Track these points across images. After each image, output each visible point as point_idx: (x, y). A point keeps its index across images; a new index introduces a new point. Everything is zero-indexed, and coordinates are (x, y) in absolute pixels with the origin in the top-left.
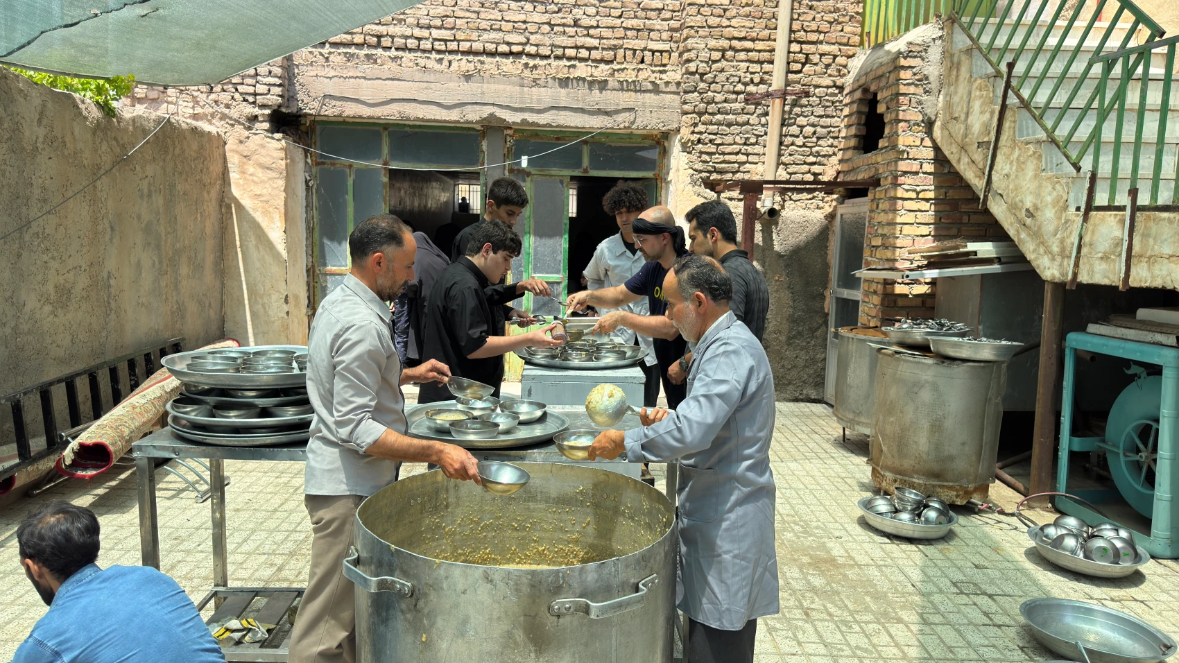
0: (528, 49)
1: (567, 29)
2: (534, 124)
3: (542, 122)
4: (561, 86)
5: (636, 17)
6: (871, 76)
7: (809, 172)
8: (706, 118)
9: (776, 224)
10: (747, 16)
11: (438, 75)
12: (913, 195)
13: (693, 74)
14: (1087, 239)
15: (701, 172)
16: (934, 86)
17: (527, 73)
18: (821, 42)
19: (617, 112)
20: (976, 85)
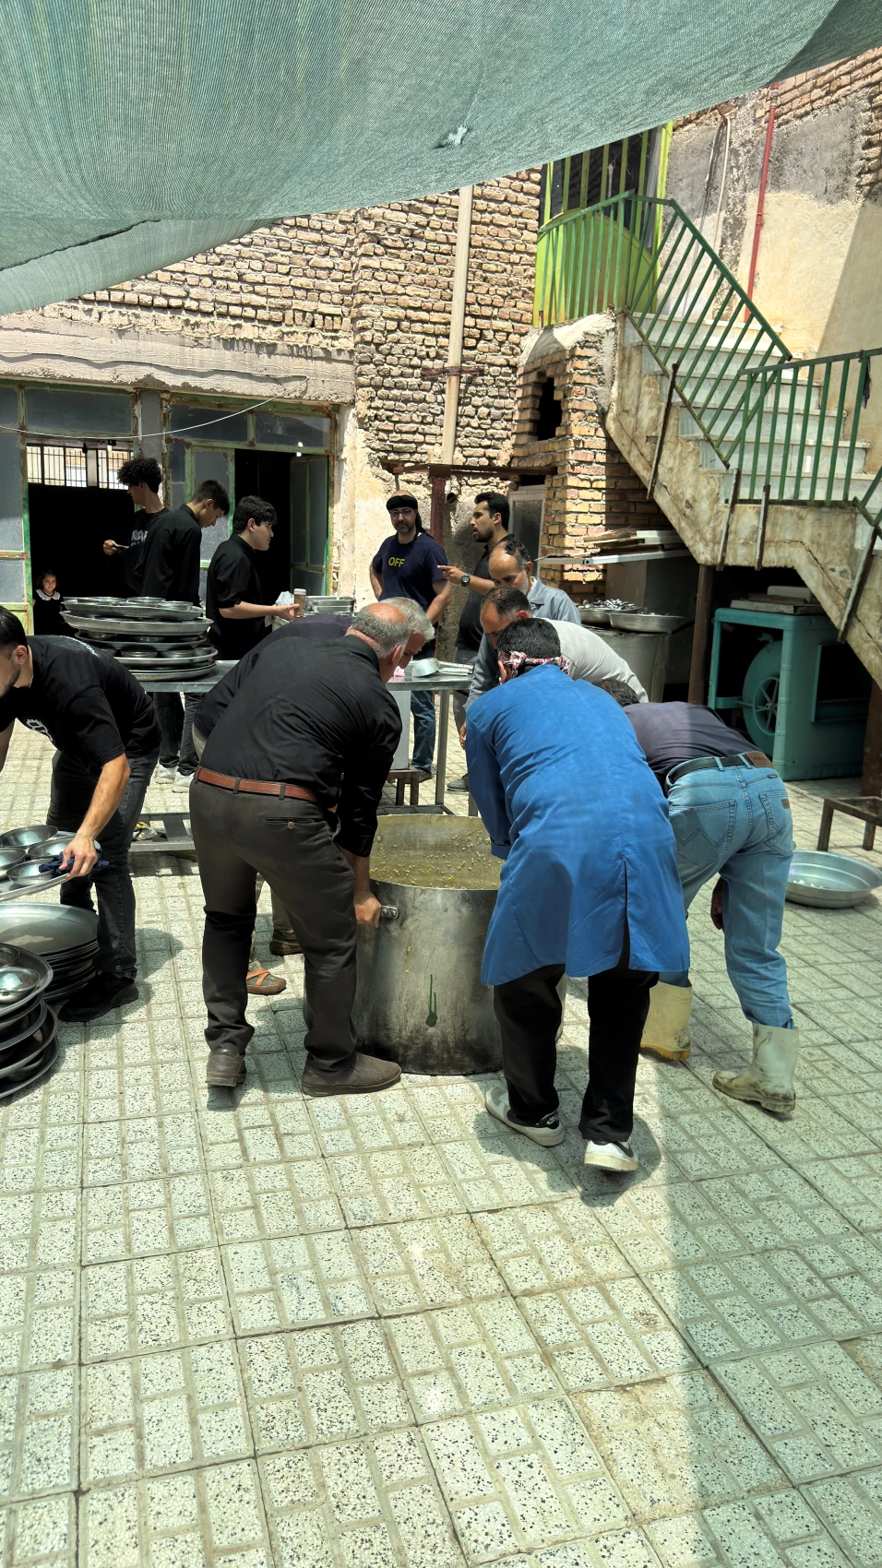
0: (188, 303)
1: (231, 284)
2: (196, 388)
3: (206, 387)
4: (225, 347)
5: (305, 275)
6: (547, 361)
7: (484, 455)
8: (382, 392)
9: (454, 510)
10: (422, 284)
11: (87, 328)
12: (588, 485)
13: (368, 343)
14: (732, 528)
15: (378, 451)
16: (607, 377)
17: (188, 330)
18: (495, 318)
19: (287, 379)
20: (645, 381)
